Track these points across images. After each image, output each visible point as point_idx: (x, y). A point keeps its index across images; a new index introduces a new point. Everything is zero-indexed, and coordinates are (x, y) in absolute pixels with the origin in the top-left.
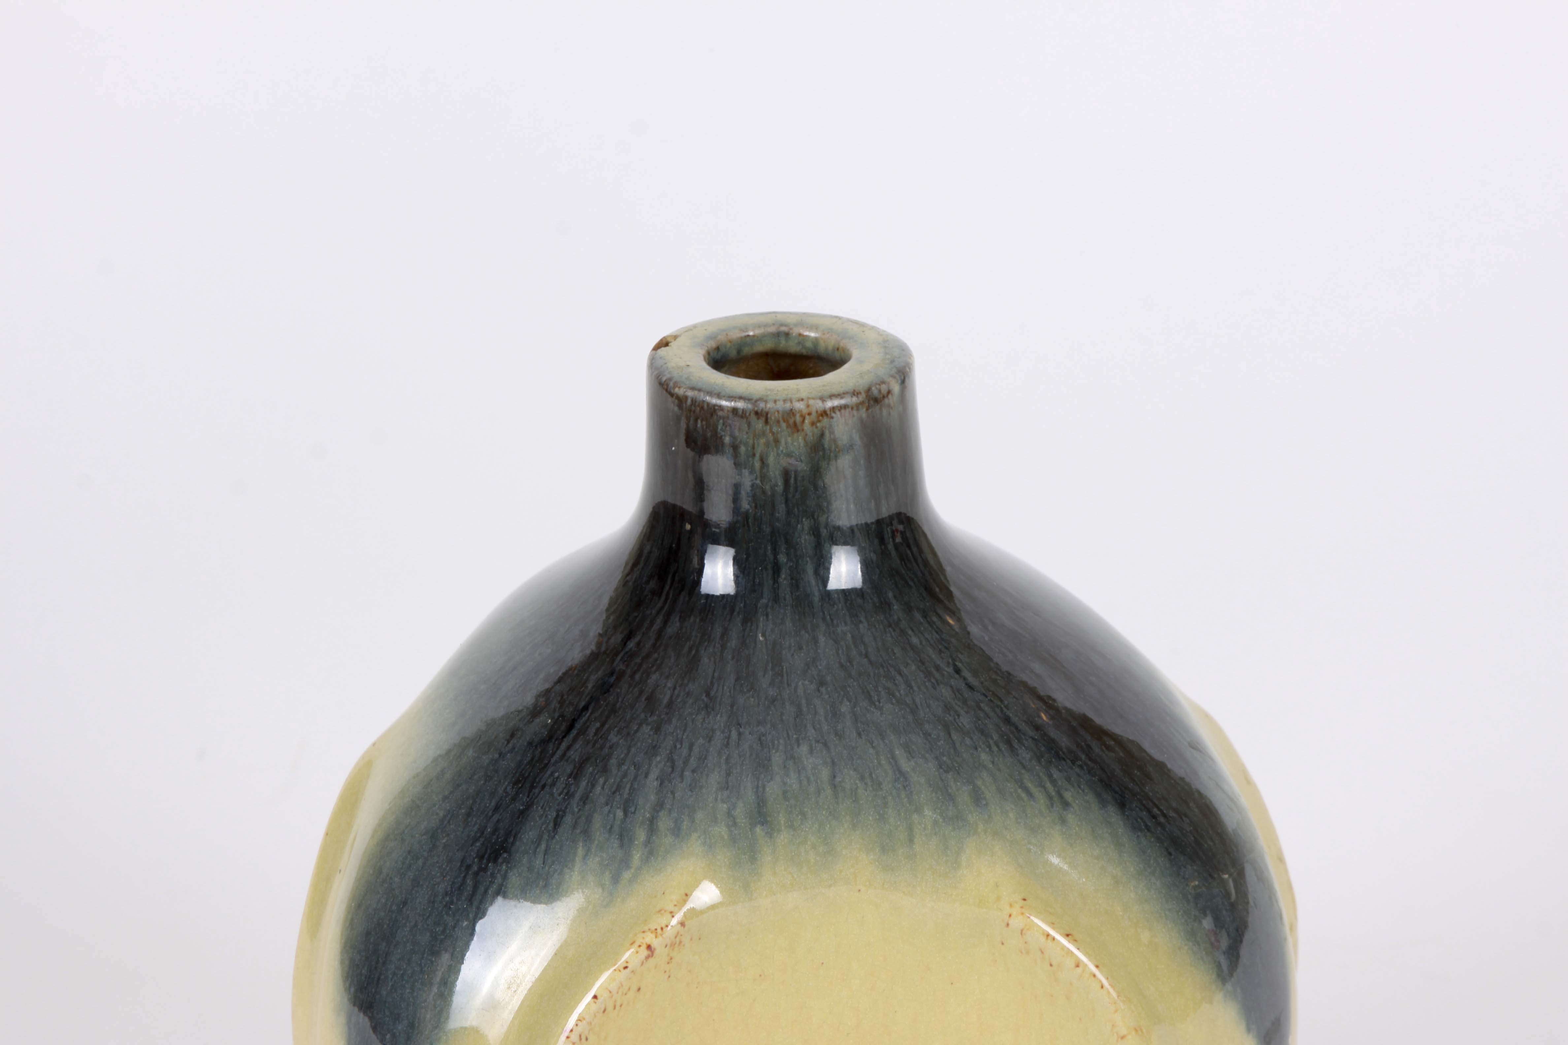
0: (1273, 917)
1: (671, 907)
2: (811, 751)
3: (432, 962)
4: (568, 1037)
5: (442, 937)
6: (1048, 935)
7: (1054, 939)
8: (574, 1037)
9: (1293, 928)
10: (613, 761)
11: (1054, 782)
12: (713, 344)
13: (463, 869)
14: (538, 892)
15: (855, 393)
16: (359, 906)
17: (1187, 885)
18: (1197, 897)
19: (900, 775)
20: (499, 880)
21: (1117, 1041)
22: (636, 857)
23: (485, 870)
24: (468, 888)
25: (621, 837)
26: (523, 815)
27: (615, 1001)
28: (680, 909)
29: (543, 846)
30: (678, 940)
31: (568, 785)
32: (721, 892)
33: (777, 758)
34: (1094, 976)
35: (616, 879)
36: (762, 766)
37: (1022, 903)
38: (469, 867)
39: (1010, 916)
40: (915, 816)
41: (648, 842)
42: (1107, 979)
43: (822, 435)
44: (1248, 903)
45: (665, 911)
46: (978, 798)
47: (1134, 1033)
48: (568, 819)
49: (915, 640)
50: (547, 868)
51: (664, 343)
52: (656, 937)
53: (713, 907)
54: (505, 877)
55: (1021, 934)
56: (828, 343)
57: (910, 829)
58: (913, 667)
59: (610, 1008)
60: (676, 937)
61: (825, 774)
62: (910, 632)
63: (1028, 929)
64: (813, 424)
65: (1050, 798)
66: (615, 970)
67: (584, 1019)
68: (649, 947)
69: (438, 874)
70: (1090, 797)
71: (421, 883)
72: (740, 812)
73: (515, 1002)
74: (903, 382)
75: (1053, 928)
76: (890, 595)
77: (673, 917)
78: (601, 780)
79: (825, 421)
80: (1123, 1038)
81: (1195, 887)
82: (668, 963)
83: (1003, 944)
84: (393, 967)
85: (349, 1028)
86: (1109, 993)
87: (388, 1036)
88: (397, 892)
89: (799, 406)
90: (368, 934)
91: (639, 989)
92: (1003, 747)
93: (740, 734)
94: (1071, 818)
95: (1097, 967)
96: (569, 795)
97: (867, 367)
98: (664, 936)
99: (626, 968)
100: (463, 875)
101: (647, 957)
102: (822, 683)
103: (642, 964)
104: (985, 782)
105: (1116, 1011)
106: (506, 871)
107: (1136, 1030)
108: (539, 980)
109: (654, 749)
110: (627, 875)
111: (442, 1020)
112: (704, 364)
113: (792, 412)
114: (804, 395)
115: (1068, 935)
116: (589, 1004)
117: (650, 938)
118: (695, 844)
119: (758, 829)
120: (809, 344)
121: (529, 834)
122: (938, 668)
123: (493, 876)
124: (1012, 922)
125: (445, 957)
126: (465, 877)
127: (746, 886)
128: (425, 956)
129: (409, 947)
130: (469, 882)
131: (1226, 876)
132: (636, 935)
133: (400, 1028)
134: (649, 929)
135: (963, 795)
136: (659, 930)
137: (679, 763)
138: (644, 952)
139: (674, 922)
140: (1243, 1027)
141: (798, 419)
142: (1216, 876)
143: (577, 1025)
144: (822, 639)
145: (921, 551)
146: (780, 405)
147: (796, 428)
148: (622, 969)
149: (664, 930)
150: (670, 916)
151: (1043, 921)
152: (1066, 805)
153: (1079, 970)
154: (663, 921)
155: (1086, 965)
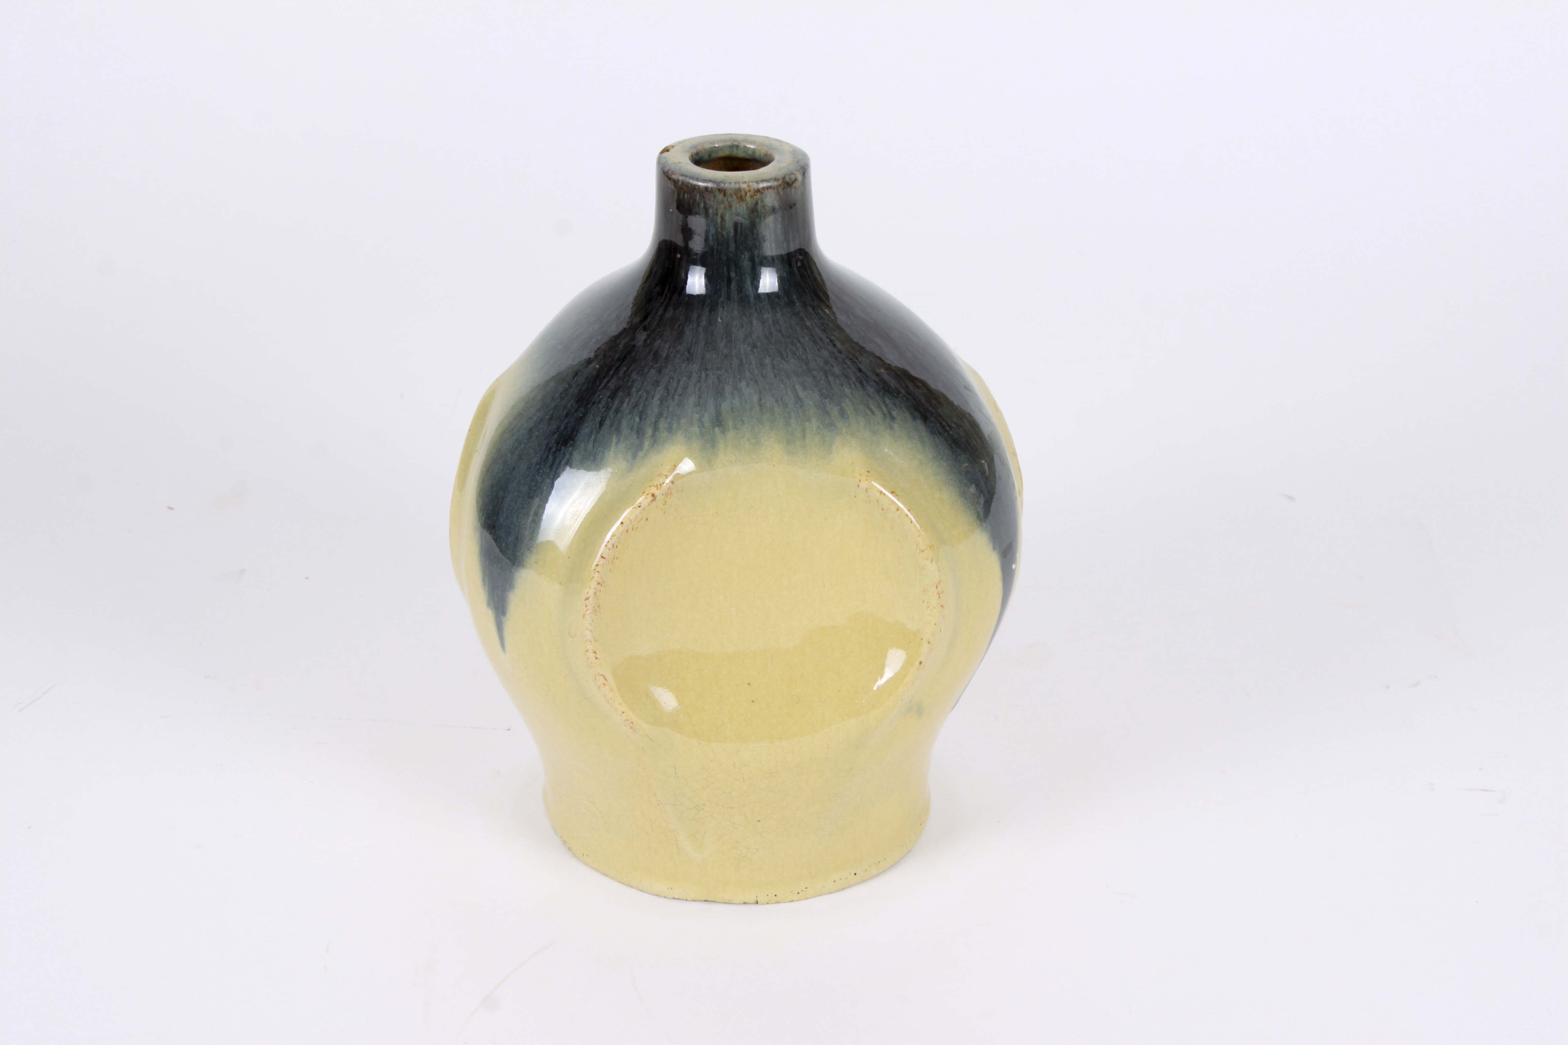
0: (1009, 486)
1: (665, 473)
2: (748, 385)
3: (529, 502)
4: (606, 546)
5: (535, 488)
6: (881, 492)
7: (885, 494)
8: (610, 546)
9: (1020, 493)
10: (634, 389)
11: (886, 406)
12: (695, 151)
13: (547, 450)
14: (590, 463)
15: (776, 180)
16: (488, 471)
17: (961, 466)
18: (967, 473)
19: (798, 399)
20: (567, 456)
21: (920, 553)
22: (647, 444)
23: (560, 450)
24: (550, 461)
25: (638, 433)
26: (581, 420)
27: (633, 526)
28: (671, 474)
29: (593, 437)
30: (669, 492)
31: (607, 403)
32: (695, 465)
33: (728, 389)
34: (907, 516)
35: (634, 456)
36: (719, 393)
37: (867, 474)
38: (550, 449)
39: (860, 481)
40: (807, 423)
41: (653, 435)
42: (915, 517)
43: (757, 203)
44: (995, 477)
45: (663, 475)
46: (843, 414)
47: (929, 548)
48: (608, 422)
49: (808, 323)
50: (595, 450)
51: (666, 150)
52: (657, 489)
53: (690, 473)
54: (571, 454)
55: (866, 491)
56: (761, 152)
57: (804, 430)
58: (807, 339)
59: (630, 529)
60: (668, 490)
61: (755, 398)
62: (806, 319)
63: (870, 489)
64: (751, 197)
65: (884, 414)
66: (633, 508)
67: (615, 535)
68: (653, 495)
69: (533, 453)
70: (907, 415)
71: (523, 457)
72: (706, 419)
73: (576, 526)
74: (804, 174)
75: (885, 489)
76: (795, 297)
77: (667, 478)
78: (627, 400)
79: (759, 195)
80: (923, 551)
81: (966, 467)
82: (664, 505)
83: (855, 497)
84: (507, 505)
85: (481, 540)
86: (915, 525)
87: (504, 544)
88: (509, 462)
89: (744, 186)
90: (492, 486)
91: (647, 519)
92: (858, 385)
93: (707, 375)
94: (896, 426)
95: (909, 511)
96: (608, 408)
97: (784, 165)
98: (662, 489)
99: (639, 507)
100: (547, 453)
101: (652, 501)
102: (755, 346)
103: (649, 504)
104: (847, 405)
105: (919, 536)
106: (572, 451)
107: (930, 547)
108: (589, 513)
109: (657, 383)
110: (641, 454)
111: (534, 535)
112: (689, 162)
113: (739, 190)
114: (746, 180)
115: (893, 492)
116: (618, 527)
117: (653, 490)
118: (680, 437)
119: (717, 429)
120: (750, 152)
121: (585, 430)
122: (821, 339)
123: (564, 454)
124: (861, 484)
125: (537, 500)
126: (548, 454)
127: (709, 462)
128: (525, 499)
129: (516, 494)
130: (551, 457)
131: (983, 461)
132: (645, 488)
133: (510, 539)
134: (653, 485)
135: (835, 411)
136: (659, 486)
137: (672, 391)
138: (650, 498)
139: (668, 481)
140: (991, 547)
141: (743, 194)
142: (978, 461)
143: (611, 539)
144: (755, 322)
145: (812, 272)
146: (733, 186)
147: (741, 199)
148: (637, 507)
149: (662, 485)
150: (665, 477)
151: (879, 484)
152: (893, 418)
153: (898, 512)
154: (661, 480)
155: (903, 510)
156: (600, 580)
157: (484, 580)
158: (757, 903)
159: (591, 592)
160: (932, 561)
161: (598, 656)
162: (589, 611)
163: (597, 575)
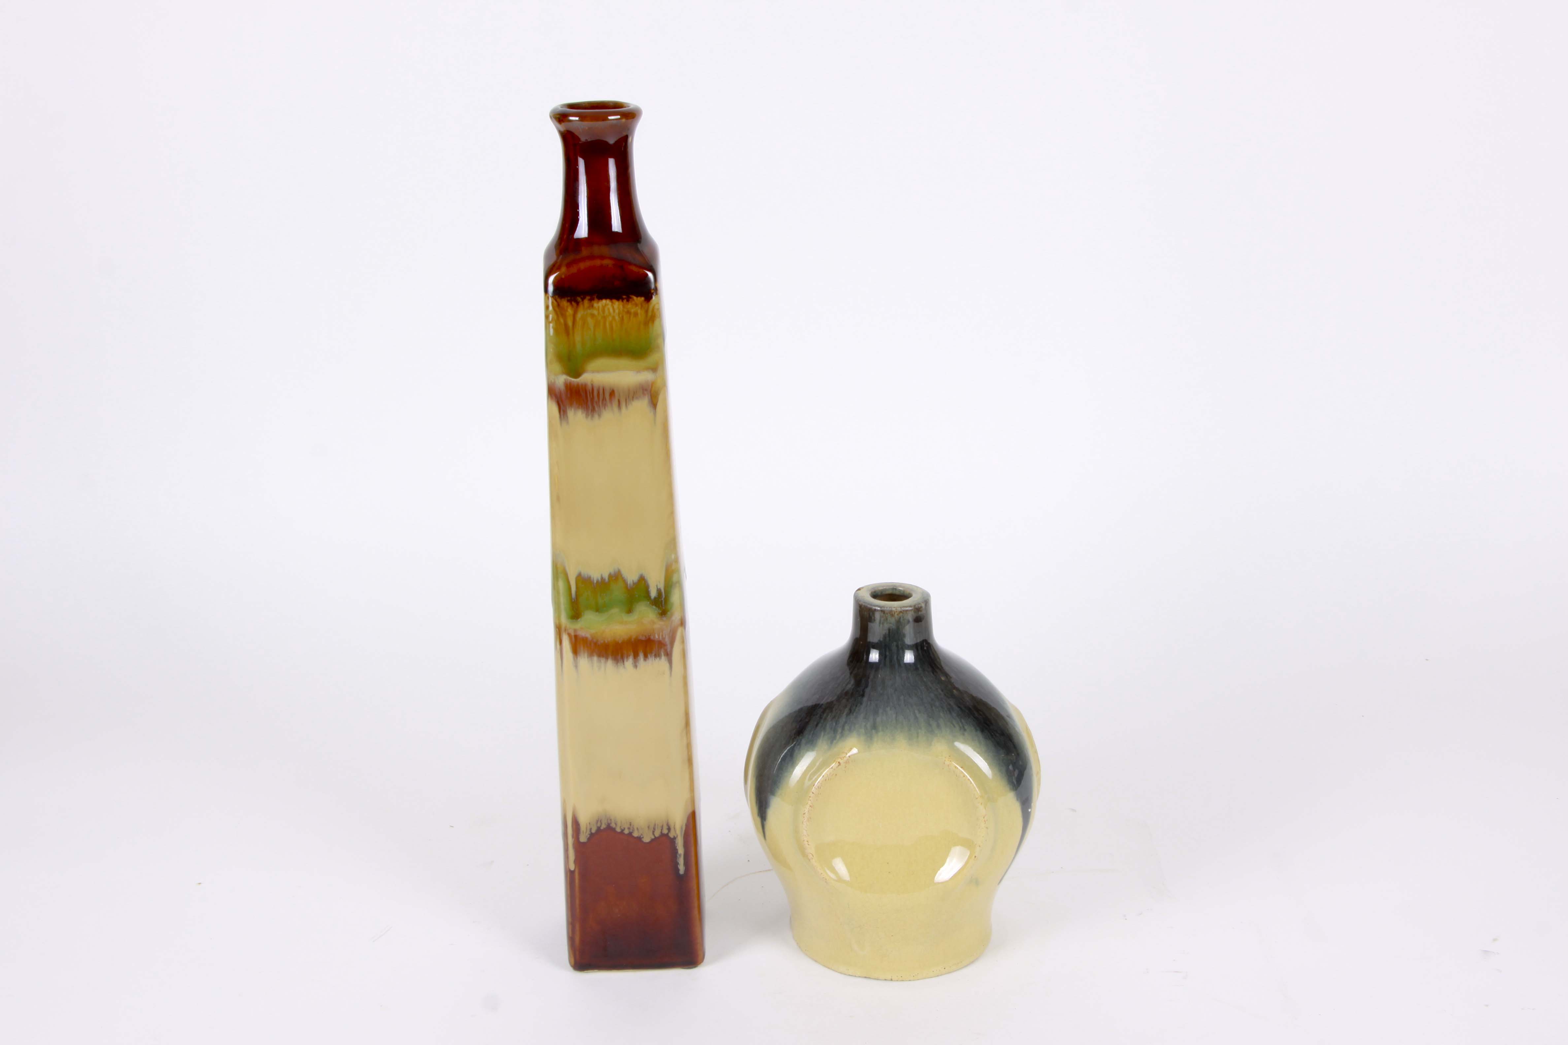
1: (845, 753)
2: (891, 710)
4: (815, 787)
7: (957, 768)
8: (817, 787)
10: (834, 709)
11: (962, 723)
12: (873, 590)
15: (910, 606)
16: (762, 749)
17: (1002, 756)
19: (916, 718)
22: (838, 737)
25: (834, 731)
26: (807, 723)
27: (829, 778)
28: (848, 753)
29: (812, 732)
31: (821, 715)
32: (860, 750)
33: (881, 711)
34: (969, 780)
35: (832, 743)
36: (876, 713)
37: (948, 757)
40: (919, 731)
41: (842, 732)
42: (973, 781)
43: (900, 618)
46: (938, 726)
48: (820, 725)
49: (925, 680)
50: (814, 740)
51: (859, 589)
52: (841, 760)
53: (858, 755)
54: (801, 740)
55: (948, 766)
56: (908, 592)
57: (918, 734)
58: (923, 687)
59: (827, 779)
60: (847, 762)
61: (894, 716)
62: (924, 677)
63: (950, 765)
64: (898, 615)
65: (960, 728)
66: (829, 770)
67: (819, 782)
68: (839, 763)
70: (973, 728)
72: (869, 725)
73: (802, 777)
74: (926, 605)
75: (958, 765)
76: (919, 666)
78: (830, 714)
79: (901, 614)
82: (845, 769)
83: (943, 769)
86: (973, 785)
89: (894, 609)
91: (836, 776)
92: (948, 712)
93: (871, 703)
94: (966, 734)
95: (970, 777)
96: (821, 718)
97: (916, 599)
99: (832, 769)
101: (839, 766)
102: (896, 690)
103: (837, 767)
104: (941, 721)
105: (975, 791)
106: (804, 741)
108: (810, 771)
109: (846, 706)
110: (835, 741)
112: (869, 596)
113: (891, 611)
114: (895, 606)
115: (962, 767)
116: (821, 778)
117: (839, 760)
118: (855, 734)
119: (874, 731)
120: (902, 592)
121: (809, 728)
122: (931, 688)
124: (946, 762)
127: (868, 749)
132: (835, 760)
134: (840, 757)
135: (934, 724)
137: (853, 711)
138: (837, 764)
139: (846, 757)
140: (1015, 799)
141: (893, 613)
144: (897, 678)
145: (929, 653)
146: (888, 609)
147: (892, 615)
149: (843, 759)
151: (955, 763)
152: (965, 730)
154: (844, 755)
155: (966, 776)
156: (811, 805)
157: (756, 803)
158: (892, 980)
159: (806, 811)
160: (981, 804)
161: (809, 843)
162: (805, 820)
163: (809, 802)
